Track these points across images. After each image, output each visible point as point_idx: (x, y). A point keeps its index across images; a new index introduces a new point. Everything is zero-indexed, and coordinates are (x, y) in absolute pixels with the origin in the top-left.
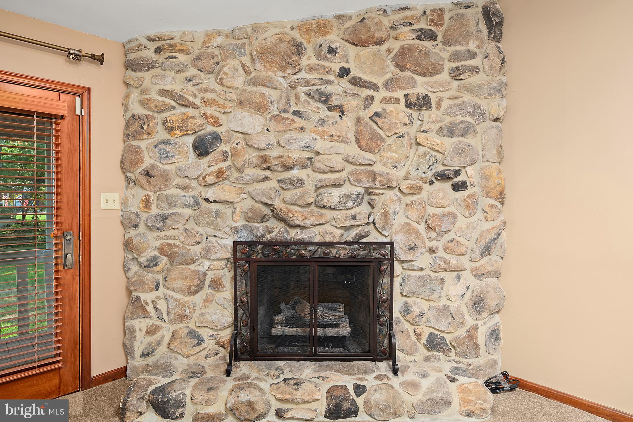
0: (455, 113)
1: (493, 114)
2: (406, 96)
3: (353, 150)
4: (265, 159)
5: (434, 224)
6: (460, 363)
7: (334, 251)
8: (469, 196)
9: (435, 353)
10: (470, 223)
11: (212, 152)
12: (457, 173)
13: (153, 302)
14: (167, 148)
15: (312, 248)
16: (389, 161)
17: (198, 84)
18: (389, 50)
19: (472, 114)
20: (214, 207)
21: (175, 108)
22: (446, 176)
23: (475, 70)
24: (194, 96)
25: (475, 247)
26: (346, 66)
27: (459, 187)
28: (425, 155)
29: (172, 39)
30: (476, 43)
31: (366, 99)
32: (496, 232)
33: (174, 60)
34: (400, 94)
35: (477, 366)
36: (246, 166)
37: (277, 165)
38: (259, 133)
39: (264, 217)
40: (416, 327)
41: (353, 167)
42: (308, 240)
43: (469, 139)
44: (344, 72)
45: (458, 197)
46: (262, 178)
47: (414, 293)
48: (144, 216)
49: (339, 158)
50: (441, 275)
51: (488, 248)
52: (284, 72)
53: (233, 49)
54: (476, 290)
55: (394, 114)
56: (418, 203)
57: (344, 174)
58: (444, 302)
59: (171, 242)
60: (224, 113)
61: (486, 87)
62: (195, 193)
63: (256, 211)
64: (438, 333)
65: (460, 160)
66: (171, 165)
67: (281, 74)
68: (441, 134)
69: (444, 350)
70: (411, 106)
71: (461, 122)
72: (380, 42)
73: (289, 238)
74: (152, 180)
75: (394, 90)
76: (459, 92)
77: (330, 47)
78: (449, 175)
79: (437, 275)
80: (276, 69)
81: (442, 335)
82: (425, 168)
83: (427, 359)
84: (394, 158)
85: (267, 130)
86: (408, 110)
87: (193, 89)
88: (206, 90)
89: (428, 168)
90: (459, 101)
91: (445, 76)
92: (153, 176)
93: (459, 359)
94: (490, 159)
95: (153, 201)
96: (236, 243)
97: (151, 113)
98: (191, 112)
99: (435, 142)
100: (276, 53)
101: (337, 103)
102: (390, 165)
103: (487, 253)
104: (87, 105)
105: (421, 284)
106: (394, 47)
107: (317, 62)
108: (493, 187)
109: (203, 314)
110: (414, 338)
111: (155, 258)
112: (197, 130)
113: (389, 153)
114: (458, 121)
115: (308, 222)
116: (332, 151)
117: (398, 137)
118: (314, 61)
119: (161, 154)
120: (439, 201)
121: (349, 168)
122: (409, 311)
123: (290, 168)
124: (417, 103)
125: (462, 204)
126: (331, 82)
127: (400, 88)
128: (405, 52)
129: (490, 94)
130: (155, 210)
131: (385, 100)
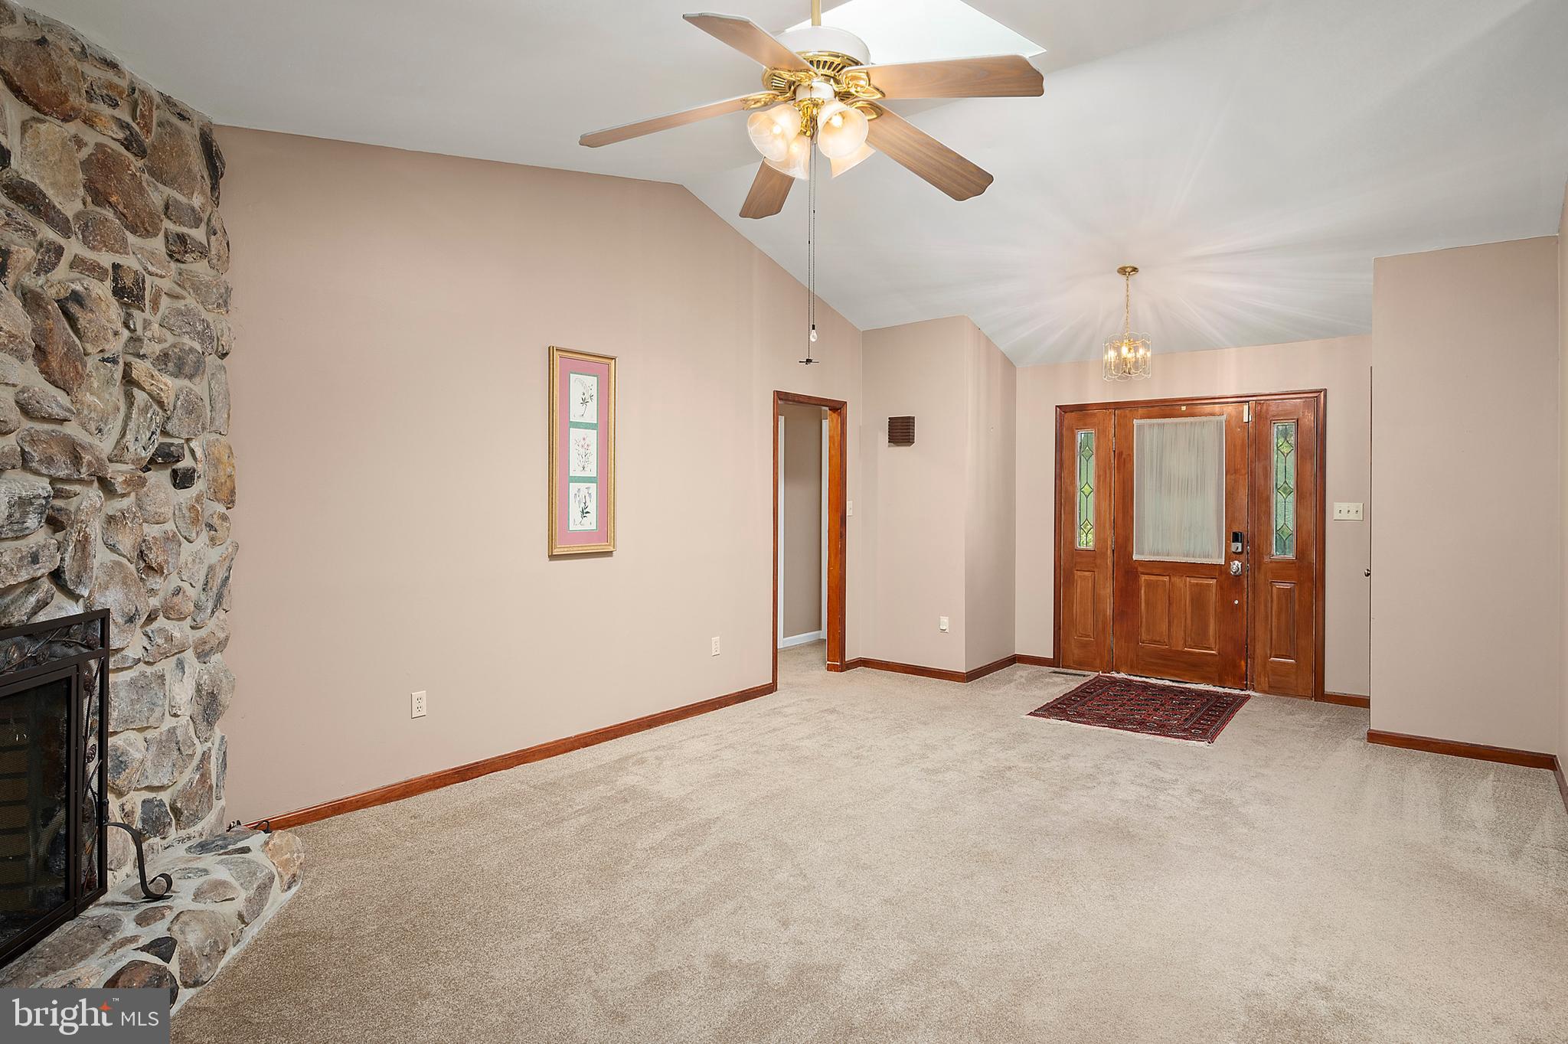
0: (179, 327)
1: (224, 344)
2: (115, 267)
3: (31, 380)
5: (159, 560)
6: (189, 838)
8: (195, 499)
10: (196, 554)
16: (91, 415)
18: (78, 143)
19: (201, 338)
22: (174, 457)
23: (204, 251)
25: (203, 598)
26: (3, 141)
27: (182, 480)
28: (146, 408)
30: (201, 199)
31: (47, 249)
32: (227, 565)
34: (105, 260)
40: (124, 799)
41: (30, 425)
43: (197, 386)
45: (182, 500)
47: (126, 721)
49: (10, 397)
50: (160, 667)
54: (205, 683)
55: (103, 305)
56: (132, 516)
57: (14, 441)
58: (168, 723)
64: (156, 794)
65: (189, 425)
68: (164, 367)
69: (165, 826)
70: (124, 293)
71: (190, 350)
75: (96, 245)
76: (179, 285)
78: (179, 456)
79: (154, 669)
81: (161, 795)
82: (145, 439)
84: (98, 408)
86: (114, 301)
89: (150, 439)
90: (182, 305)
91: (160, 245)
93: (184, 833)
99: (166, 385)
102: (91, 426)
103: (218, 606)
105: (135, 696)
106: (86, 139)
108: (222, 481)
113: (88, 395)
114: (186, 348)
117: (104, 360)
120: (160, 511)
121: (25, 426)
122: (123, 766)
124: (135, 292)
125: (189, 514)
127: (106, 246)
128: (107, 163)
131: (83, 266)
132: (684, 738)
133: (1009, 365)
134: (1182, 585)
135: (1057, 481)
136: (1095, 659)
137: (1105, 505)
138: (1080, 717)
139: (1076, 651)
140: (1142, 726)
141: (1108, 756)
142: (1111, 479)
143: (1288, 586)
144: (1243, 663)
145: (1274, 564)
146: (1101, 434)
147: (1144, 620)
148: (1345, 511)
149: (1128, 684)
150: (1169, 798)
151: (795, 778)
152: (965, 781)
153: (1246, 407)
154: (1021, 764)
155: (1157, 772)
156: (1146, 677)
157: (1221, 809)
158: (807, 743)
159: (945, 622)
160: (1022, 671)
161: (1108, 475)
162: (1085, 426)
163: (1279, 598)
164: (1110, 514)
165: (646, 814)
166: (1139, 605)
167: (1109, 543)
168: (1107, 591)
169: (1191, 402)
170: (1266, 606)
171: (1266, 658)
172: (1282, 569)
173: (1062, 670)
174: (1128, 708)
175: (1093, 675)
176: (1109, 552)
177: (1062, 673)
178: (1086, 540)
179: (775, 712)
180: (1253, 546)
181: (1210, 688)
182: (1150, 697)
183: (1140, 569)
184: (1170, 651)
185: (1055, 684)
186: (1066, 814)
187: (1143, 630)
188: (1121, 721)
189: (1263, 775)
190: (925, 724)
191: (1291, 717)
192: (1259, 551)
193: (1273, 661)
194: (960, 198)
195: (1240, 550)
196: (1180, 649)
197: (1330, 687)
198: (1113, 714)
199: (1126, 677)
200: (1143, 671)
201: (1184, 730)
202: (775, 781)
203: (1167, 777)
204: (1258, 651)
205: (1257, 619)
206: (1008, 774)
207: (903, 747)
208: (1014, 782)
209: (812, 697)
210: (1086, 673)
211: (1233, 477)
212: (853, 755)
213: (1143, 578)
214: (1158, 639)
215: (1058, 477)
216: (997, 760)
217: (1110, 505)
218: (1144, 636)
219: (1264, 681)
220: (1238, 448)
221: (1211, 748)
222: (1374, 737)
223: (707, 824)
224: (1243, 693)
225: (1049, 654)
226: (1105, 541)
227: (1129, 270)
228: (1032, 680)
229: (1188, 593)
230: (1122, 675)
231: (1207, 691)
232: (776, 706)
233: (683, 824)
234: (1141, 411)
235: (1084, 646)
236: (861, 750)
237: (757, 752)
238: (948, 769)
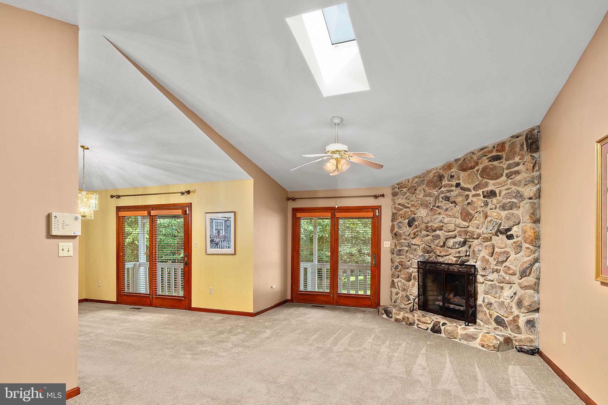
0: (506, 198)
1: (527, 196)
2: (483, 192)
3: (459, 221)
4: (427, 227)
7: (451, 267)
8: (514, 243)
9: (499, 327)
10: (516, 258)
11: (412, 225)
12: (509, 229)
13: (397, 282)
14: (400, 224)
15: (443, 266)
16: (475, 225)
17: (409, 199)
18: (478, 171)
19: (515, 197)
20: (415, 247)
21: (402, 209)
23: (517, 173)
24: (408, 204)
26: (458, 182)
27: (510, 237)
28: (491, 221)
29: (402, 183)
30: (519, 157)
31: (466, 196)
32: (529, 263)
33: (402, 191)
34: (480, 192)
35: (519, 339)
36: (422, 230)
37: (430, 229)
38: (425, 217)
39: (428, 251)
40: (490, 311)
41: (460, 229)
42: (442, 262)
43: (514, 211)
44: (458, 185)
45: (509, 243)
46: (426, 235)
47: (487, 292)
48: (396, 250)
49: (453, 225)
50: (502, 285)
51: (525, 272)
52: (435, 189)
53: (420, 183)
55: (476, 202)
56: (489, 246)
57: (456, 232)
58: (502, 299)
59: (402, 260)
60: (417, 209)
61: (523, 181)
62: (409, 241)
63: (425, 249)
64: (502, 316)
65: (508, 223)
66: (402, 231)
67: (434, 190)
69: (503, 326)
70: (485, 197)
71: (509, 202)
72: (472, 168)
73: (436, 260)
74: (397, 236)
75: (479, 190)
76: (510, 185)
77: (451, 175)
78: (504, 231)
79: (500, 284)
80: (432, 189)
81: (503, 318)
82: (491, 228)
83: (495, 329)
84: (477, 223)
85: (429, 215)
86: (484, 199)
87: (408, 201)
88: (412, 201)
89: (493, 228)
90: (509, 191)
91: (504, 178)
92: (397, 235)
93: (511, 333)
94: (525, 221)
95: (397, 244)
96: (418, 262)
97: (397, 212)
98: (408, 210)
100: (432, 182)
101: (453, 200)
102: (475, 227)
103: (524, 275)
104: (380, 212)
105: (491, 288)
106: (480, 168)
107: (448, 182)
108: (528, 237)
109: (411, 290)
110: (488, 316)
111: (397, 266)
112: (408, 217)
113: (475, 221)
114: (507, 202)
115: (442, 254)
116: (450, 223)
117: (479, 213)
118: (447, 182)
119: (399, 227)
120: (501, 245)
121: (459, 229)
123: (435, 231)
124: (487, 195)
125: (512, 247)
126: (452, 191)
127: (481, 188)
128: (484, 169)
129: (525, 185)
130: (398, 248)
131: (474, 196)
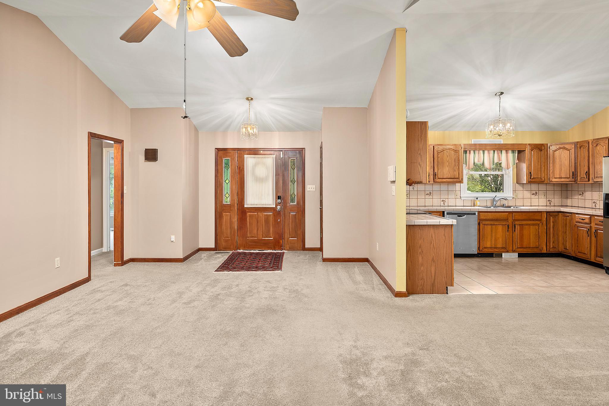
132: (45, 315)
133: (196, 130)
134: (261, 215)
135: (216, 178)
136: (231, 246)
137: (234, 187)
138: (234, 269)
139: (224, 244)
140: (257, 269)
141: (252, 282)
142: (236, 177)
143: (294, 213)
144: (281, 241)
145: (290, 206)
146: (233, 159)
147: (249, 229)
148: (310, 188)
149: (245, 253)
150: (279, 293)
151: (122, 322)
152: (204, 304)
153: (282, 153)
154: (222, 292)
155: (270, 285)
156: (250, 250)
157: (296, 293)
158: (119, 303)
159: (173, 238)
160: (204, 254)
161: (235, 176)
162: (226, 156)
163: (292, 217)
164: (236, 190)
165: (38, 363)
166: (247, 224)
167: (236, 201)
168: (235, 220)
169: (264, 149)
170: (288, 221)
171: (288, 239)
172: (292, 209)
173: (219, 252)
174: (249, 263)
175: (231, 252)
176: (236, 205)
177: (219, 253)
178: (227, 200)
179: (94, 291)
180: (284, 201)
181: (272, 251)
182: (254, 257)
183: (247, 210)
184: (258, 239)
185: (219, 258)
186: (249, 308)
187: (248, 233)
188: (249, 268)
189: (302, 279)
190: (174, 283)
191: (299, 257)
192: (286, 202)
193: (290, 240)
194: (232, 55)
195: (280, 202)
196: (261, 239)
197: (307, 246)
198: (245, 266)
199: (243, 251)
200: (248, 248)
201: (271, 268)
202: (112, 325)
203: (275, 286)
204: (286, 236)
205: (285, 225)
206: (219, 297)
207: (169, 295)
208: (224, 300)
209: (113, 280)
210: (228, 252)
211: (277, 177)
212: (147, 304)
213: (248, 214)
214: (253, 236)
215: (216, 176)
216: (212, 292)
217: (236, 187)
218: (249, 235)
219: (288, 246)
220: (279, 167)
221: (282, 272)
222: (325, 260)
223: (83, 358)
224: (282, 251)
225: (213, 246)
226: (234, 200)
227: (250, 99)
228: (209, 257)
229: (263, 218)
230: (241, 251)
231: (271, 252)
232: (94, 288)
233: (67, 362)
234: (247, 152)
235: (226, 241)
236: (150, 300)
237: (94, 313)
238: (194, 301)
